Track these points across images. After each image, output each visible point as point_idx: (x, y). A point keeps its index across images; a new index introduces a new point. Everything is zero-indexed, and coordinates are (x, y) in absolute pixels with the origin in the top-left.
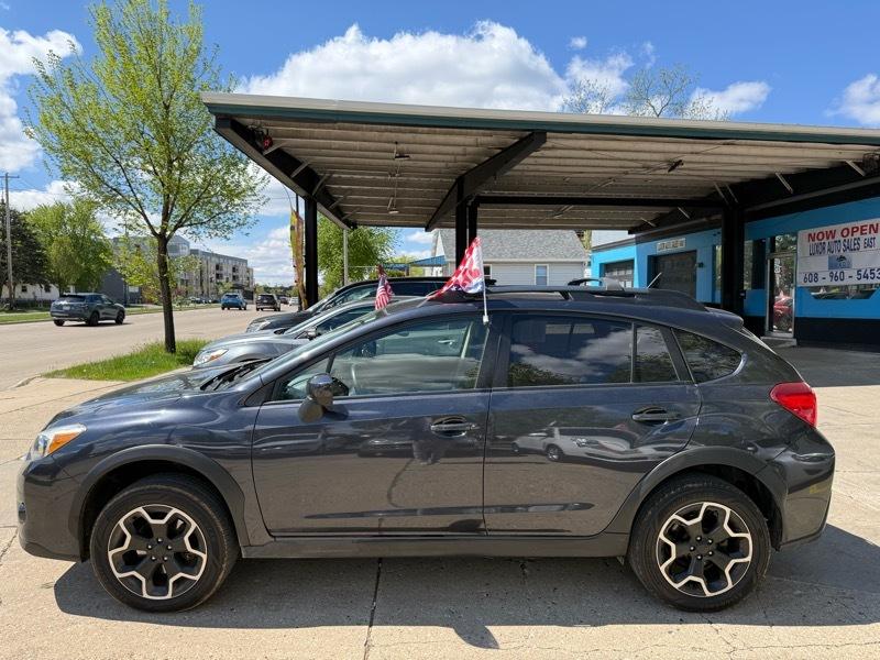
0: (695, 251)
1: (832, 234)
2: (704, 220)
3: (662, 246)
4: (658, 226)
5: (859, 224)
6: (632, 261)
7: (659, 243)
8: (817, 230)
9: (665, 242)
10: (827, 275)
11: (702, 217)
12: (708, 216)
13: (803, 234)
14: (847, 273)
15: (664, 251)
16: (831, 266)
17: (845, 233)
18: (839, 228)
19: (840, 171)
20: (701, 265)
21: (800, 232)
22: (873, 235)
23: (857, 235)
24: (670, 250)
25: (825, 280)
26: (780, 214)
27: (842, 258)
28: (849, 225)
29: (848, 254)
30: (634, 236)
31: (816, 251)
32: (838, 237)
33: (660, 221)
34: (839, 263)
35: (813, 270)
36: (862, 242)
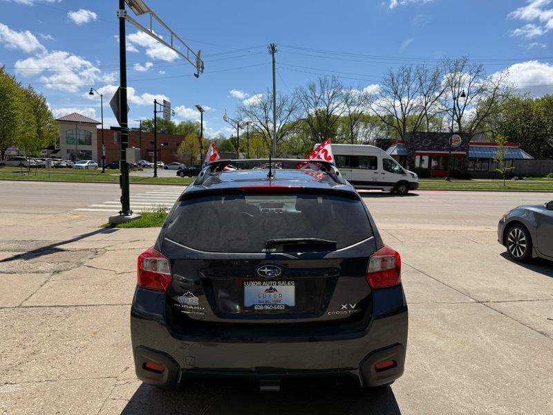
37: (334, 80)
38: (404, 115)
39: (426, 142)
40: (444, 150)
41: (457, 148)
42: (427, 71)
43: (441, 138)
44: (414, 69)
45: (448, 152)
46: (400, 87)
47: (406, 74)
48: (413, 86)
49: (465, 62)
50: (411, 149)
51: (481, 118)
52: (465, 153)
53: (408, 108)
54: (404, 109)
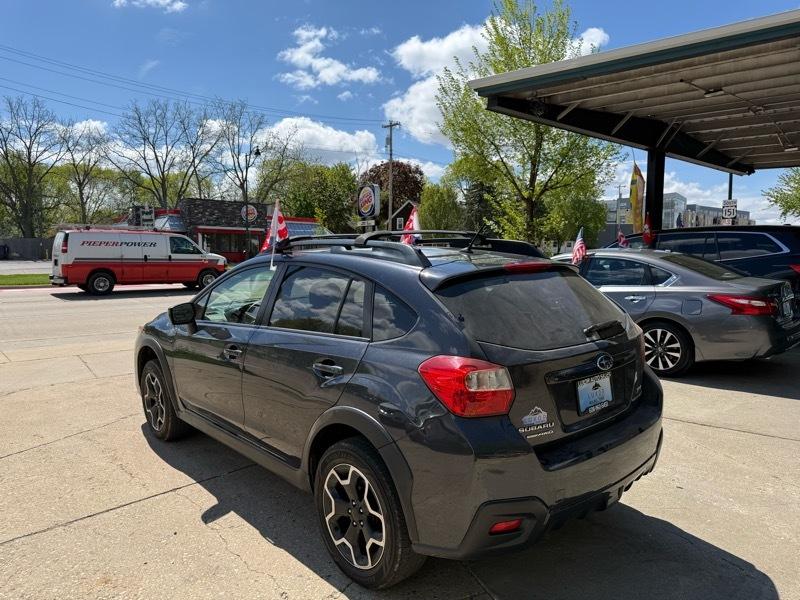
37: (37, 105)
38: (163, 173)
39: (212, 214)
40: (235, 226)
41: (253, 223)
42: (191, 112)
43: (230, 209)
44: (171, 107)
45: (244, 229)
46: (152, 130)
47: (159, 112)
48: (173, 131)
49: (243, 107)
50: (191, 223)
51: (269, 184)
52: (263, 230)
53: (168, 163)
54: (162, 164)
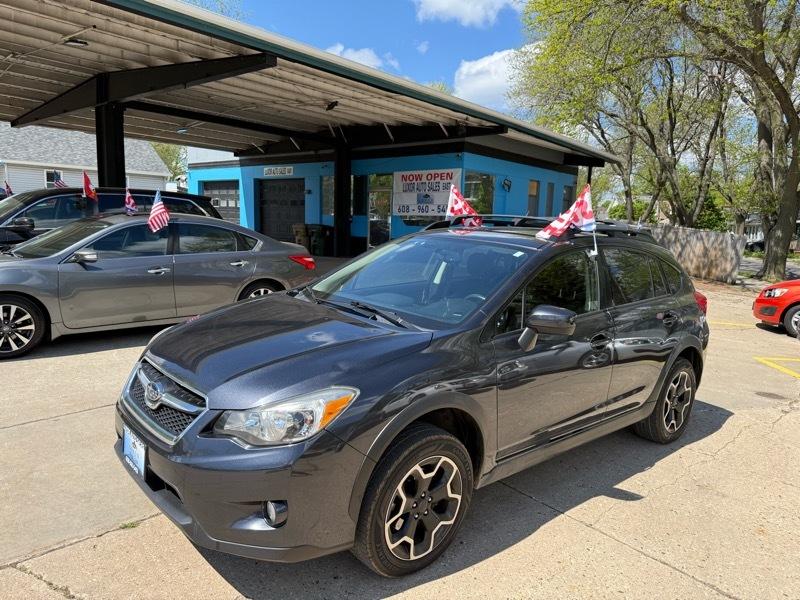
0: (303, 179)
1: (419, 177)
2: (312, 153)
3: (268, 172)
4: (266, 153)
5: (439, 171)
6: (237, 182)
7: (266, 169)
8: (408, 173)
9: (273, 168)
10: (416, 208)
11: (309, 150)
12: (316, 151)
13: (398, 175)
14: (431, 207)
15: (272, 176)
16: (419, 202)
17: (429, 177)
18: (425, 173)
19: (430, 129)
20: (309, 192)
21: (395, 173)
22: (449, 181)
23: (438, 179)
24: (278, 175)
25: (414, 212)
26: (382, 156)
27: (427, 196)
28: (433, 172)
29: (431, 193)
30: (237, 158)
31: (408, 189)
32: (424, 180)
33: (268, 147)
34: (424, 199)
35: (406, 204)
36: (441, 186)
